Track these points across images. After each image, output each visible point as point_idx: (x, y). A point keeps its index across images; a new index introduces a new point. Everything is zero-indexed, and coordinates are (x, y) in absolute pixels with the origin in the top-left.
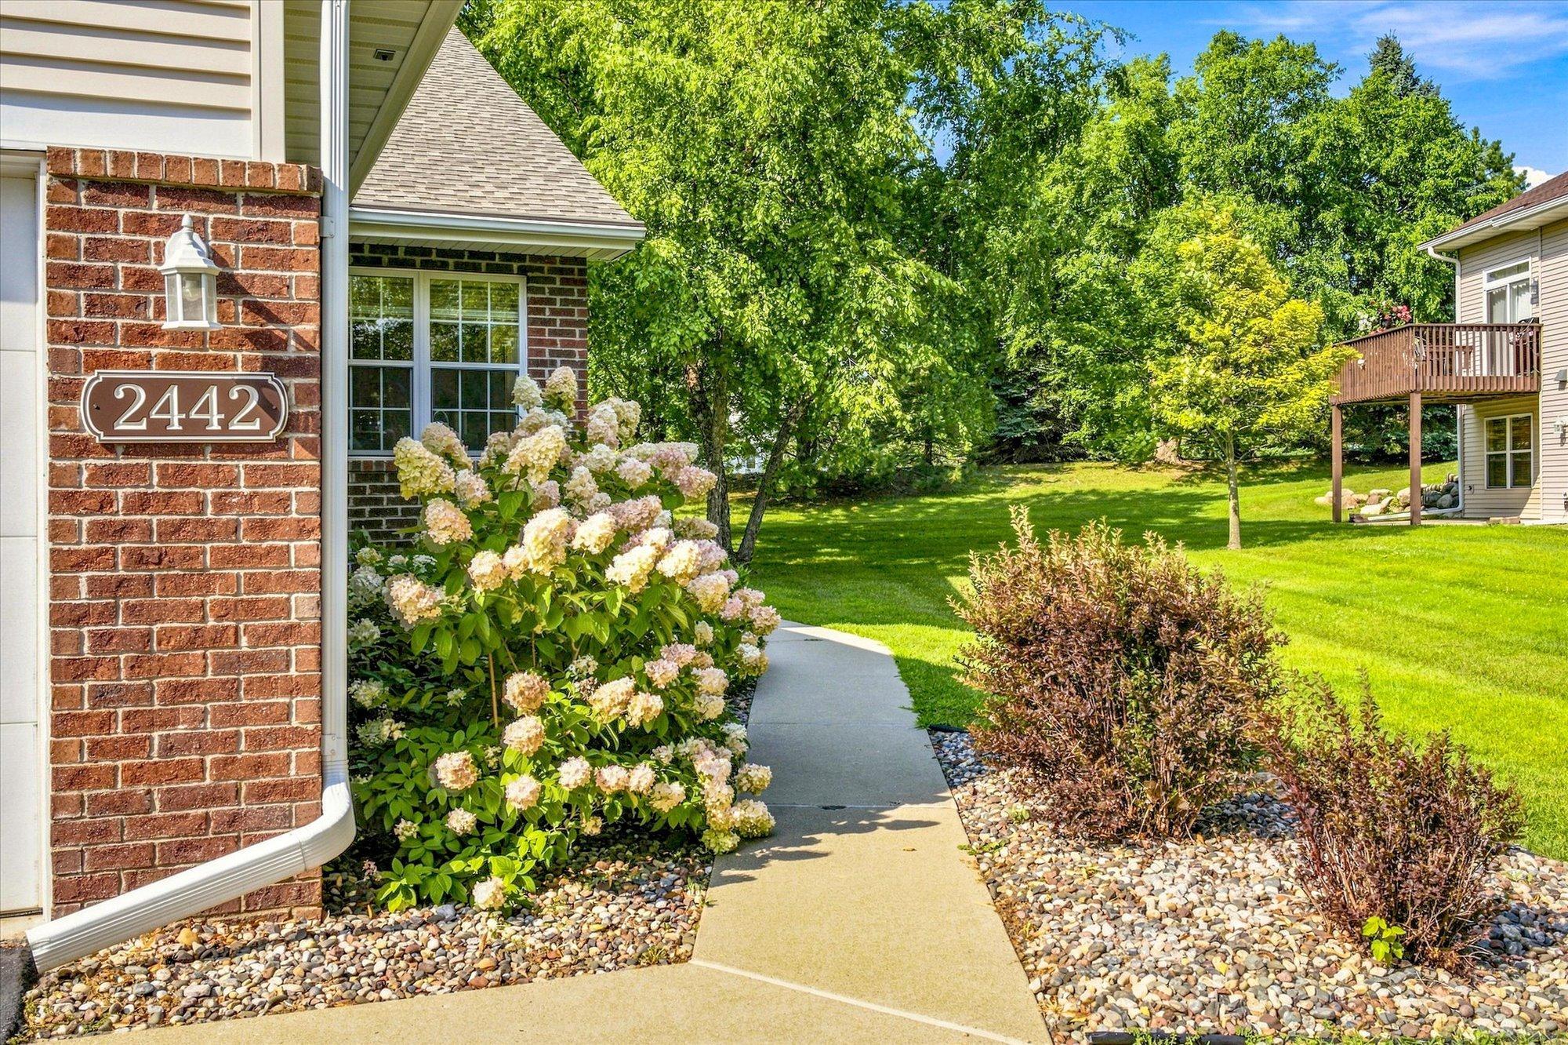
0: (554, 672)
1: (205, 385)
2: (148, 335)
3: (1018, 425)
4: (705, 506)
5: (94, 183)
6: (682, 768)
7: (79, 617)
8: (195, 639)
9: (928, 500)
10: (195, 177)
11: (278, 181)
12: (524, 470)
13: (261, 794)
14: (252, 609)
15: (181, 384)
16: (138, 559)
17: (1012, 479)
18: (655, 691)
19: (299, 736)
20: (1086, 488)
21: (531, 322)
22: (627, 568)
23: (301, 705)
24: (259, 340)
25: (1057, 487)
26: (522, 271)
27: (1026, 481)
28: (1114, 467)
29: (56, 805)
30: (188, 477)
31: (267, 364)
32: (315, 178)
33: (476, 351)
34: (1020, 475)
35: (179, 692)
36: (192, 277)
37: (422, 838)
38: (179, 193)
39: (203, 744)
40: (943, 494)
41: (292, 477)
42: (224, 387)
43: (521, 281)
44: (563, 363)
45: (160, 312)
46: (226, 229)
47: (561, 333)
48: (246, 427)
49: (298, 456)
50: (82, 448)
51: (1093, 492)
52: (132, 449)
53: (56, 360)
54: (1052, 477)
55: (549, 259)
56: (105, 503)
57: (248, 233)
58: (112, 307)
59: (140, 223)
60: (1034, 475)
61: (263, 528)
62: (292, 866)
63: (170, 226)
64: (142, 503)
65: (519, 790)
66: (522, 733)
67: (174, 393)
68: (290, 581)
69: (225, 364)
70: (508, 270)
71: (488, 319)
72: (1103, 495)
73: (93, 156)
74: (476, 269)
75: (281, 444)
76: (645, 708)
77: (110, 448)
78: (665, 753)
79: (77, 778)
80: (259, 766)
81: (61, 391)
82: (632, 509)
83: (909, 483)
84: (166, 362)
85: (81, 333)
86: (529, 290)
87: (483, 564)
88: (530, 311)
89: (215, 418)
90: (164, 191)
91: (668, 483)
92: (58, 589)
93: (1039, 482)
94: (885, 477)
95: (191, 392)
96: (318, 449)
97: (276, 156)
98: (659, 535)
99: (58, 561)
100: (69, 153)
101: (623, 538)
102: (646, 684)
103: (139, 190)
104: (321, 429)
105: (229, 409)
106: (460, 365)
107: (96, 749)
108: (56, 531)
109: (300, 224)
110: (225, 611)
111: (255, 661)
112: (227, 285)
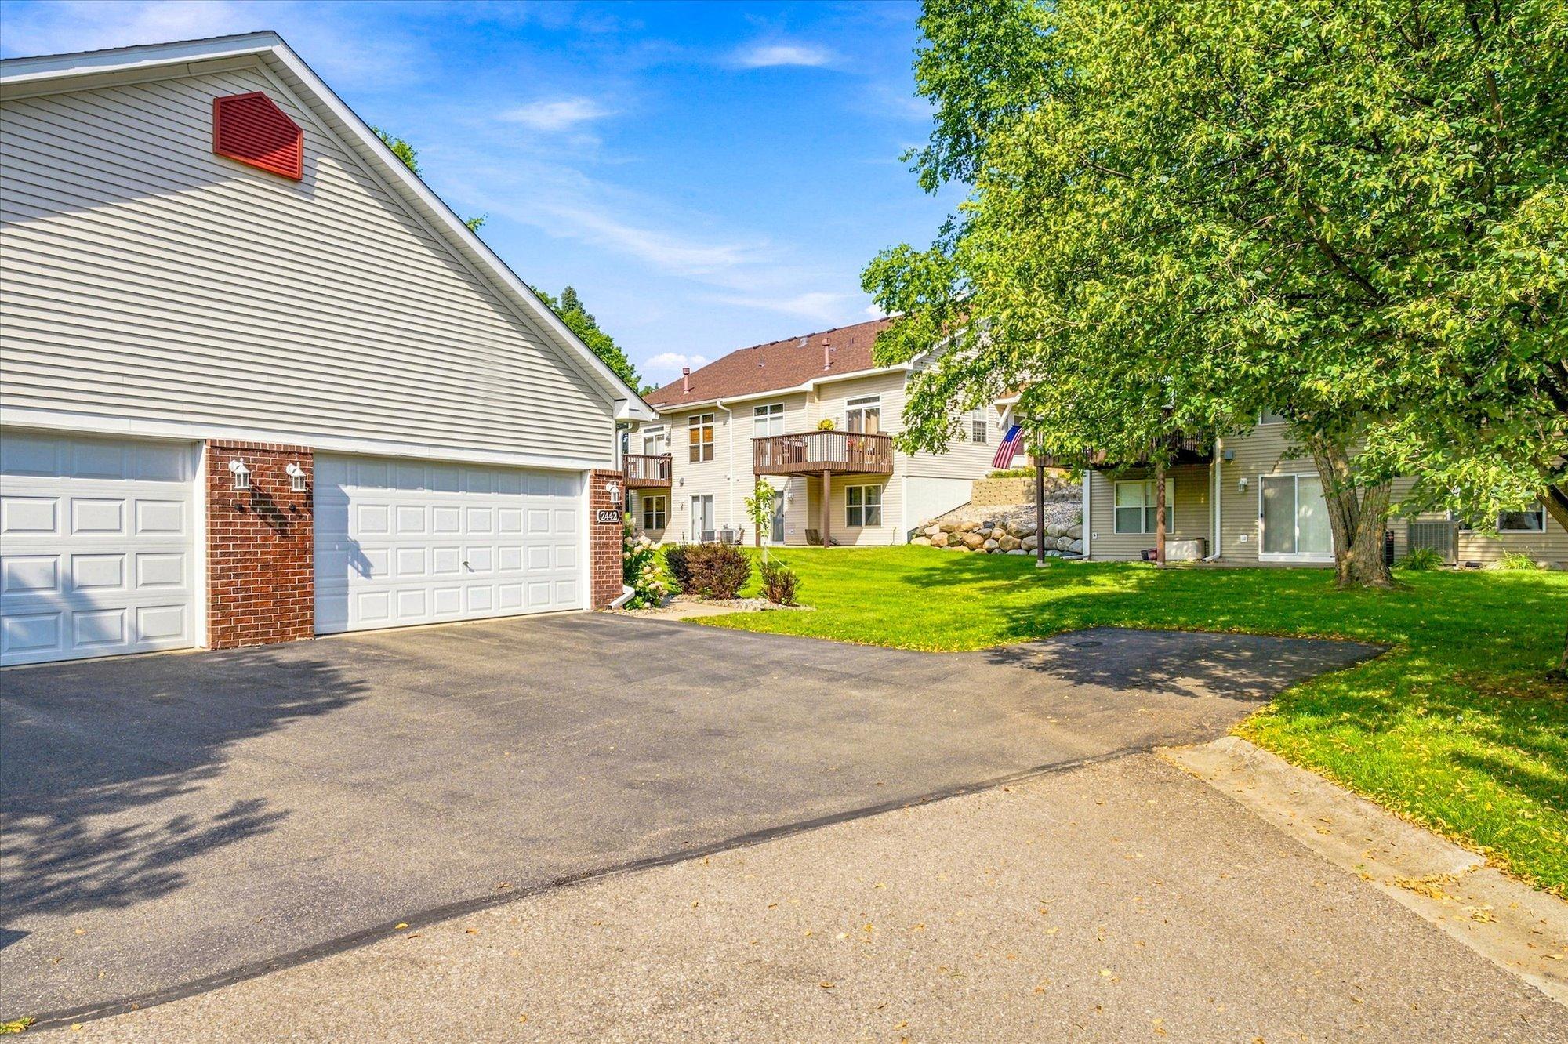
5: (598, 475)
19: (620, 576)
23: (621, 570)
29: (593, 587)
38: (608, 477)
80: (616, 582)
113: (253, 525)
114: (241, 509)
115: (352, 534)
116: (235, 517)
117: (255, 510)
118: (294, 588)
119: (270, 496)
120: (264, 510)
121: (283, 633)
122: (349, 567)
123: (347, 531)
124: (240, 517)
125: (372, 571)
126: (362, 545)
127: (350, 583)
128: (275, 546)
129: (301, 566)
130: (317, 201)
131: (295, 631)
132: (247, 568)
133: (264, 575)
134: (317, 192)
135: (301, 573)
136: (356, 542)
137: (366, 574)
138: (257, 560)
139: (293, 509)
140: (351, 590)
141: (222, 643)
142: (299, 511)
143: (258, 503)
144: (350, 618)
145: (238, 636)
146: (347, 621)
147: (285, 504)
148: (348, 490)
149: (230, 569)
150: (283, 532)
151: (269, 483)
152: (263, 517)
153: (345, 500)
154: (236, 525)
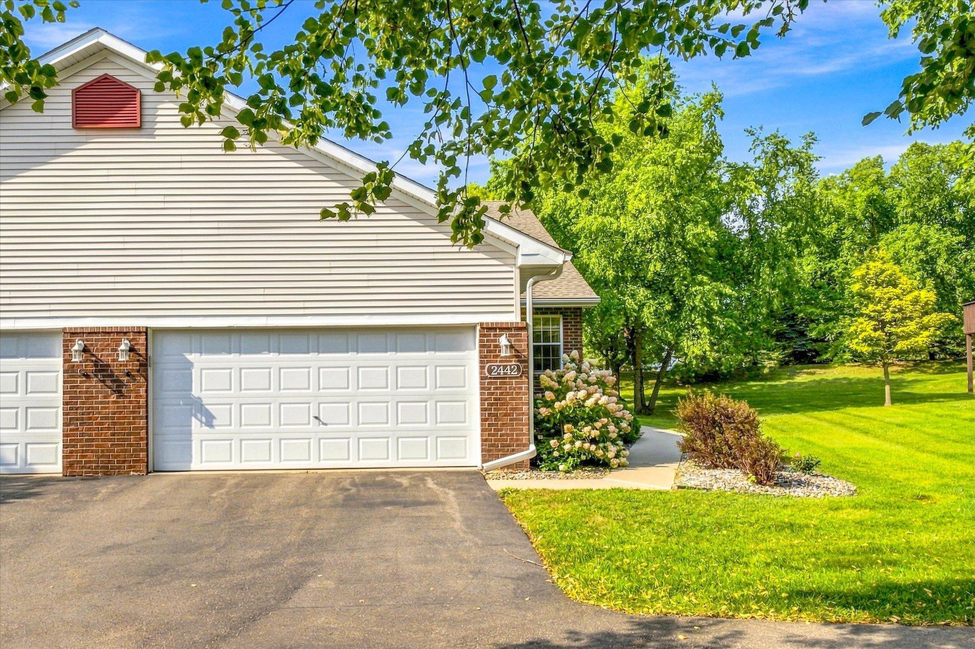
0: (575, 424)
1: (507, 366)
2: (497, 356)
3: (803, 345)
4: (633, 387)
5: (487, 328)
6: (605, 449)
7: (486, 410)
8: (506, 415)
9: (752, 383)
10: (504, 326)
11: (520, 325)
12: (567, 381)
13: (518, 445)
14: (515, 409)
15: (503, 366)
16: (495, 399)
17: (799, 373)
18: (597, 429)
19: (524, 434)
20: (841, 376)
21: (564, 329)
22: (589, 403)
23: (525, 428)
24: (517, 356)
25: (824, 377)
26: (561, 313)
27: (808, 373)
28: (859, 366)
29: (482, 445)
30: (505, 383)
31: (518, 361)
32: (527, 324)
33: (547, 339)
34: (805, 370)
35: (503, 424)
36: (506, 346)
37: (548, 458)
38: (501, 329)
39: (508, 435)
40: (761, 380)
41: (523, 383)
42: (511, 366)
43: (561, 317)
44: (575, 349)
45: (500, 351)
46: (511, 336)
47: (574, 332)
48: (514, 373)
49: (524, 379)
50: (486, 378)
51: (845, 379)
52: (495, 378)
53: (481, 362)
54: (823, 371)
55: (570, 308)
56: (489, 389)
57: (516, 335)
58: (490, 351)
59: (495, 335)
60: (812, 370)
61: (517, 394)
62: (524, 459)
63: (501, 335)
64: (496, 389)
65: (567, 447)
66: (567, 436)
67: (502, 367)
68: (523, 404)
69: (511, 361)
70: (556, 313)
71: (551, 328)
72: (850, 380)
73: (487, 323)
74: (546, 313)
75: (521, 376)
76: (595, 433)
77: (491, 378)
78: (601, 445)
79: (486, 440)
80: (517, 440)
81: (482, 368)
82: (592, 388)
83: (743, 374)
84: (500, 362)
85: (485, 357)
86: (563, 319)
87: (557, 405)
88: (564, 326)
89: (509, 371)
90: (500, 328)
91: (603, 382)
92: (482, 404)
93: (814, 374)
94: (729, 372)
95: (505, 367)
96: (528, 378)
97: (519, 320)
98: (597, 395)
99: (482, 399)
100: (483, 323)
101: (589, 395)
102: (594, 428)
103: (495, 329)
104: (528, 374)
105: (511, 370)
106: (542, 344)
107: (489, 434)
108: (481, 394)
109: (523, 333)
110: (511, 409)
111: (516, 419)
112: (512, 347)
113: (95, 387)
114: (87, 376)
115: (195, 392)
116: (81, 382)
117: (96, 376)
118: (129, 434)
119: (108, 366)
120: (104, 376)
121: (119, 468)
122: (193, 419)
123: (191, 390)
124: (85, 382)
125: (215, 422)
126: (205, 401)
127: (193, 432)
128: (114, 402)
129: (134, 418)
130: (158, 139)
131: (130, 467)
132: (90, 419)
133: (102, 424)
134: (157, 132)
135: (134, 423)
136: (200, 398)
137: (210, 425)
138: (99, 413)
139: (128, 375)
140: (194, 436)
141: (71, 472)
142: (133, 376)
143: (100, 371)
144: (193, 460)
145: (83, 467)
146: (191, 461)
147: (120, 371)
148: (192, 357)
149: (77, 419)
150: (120, 392)
151: (108, 356)
152: (103, 381)
153: (190, 365)
154: (82, 387)
